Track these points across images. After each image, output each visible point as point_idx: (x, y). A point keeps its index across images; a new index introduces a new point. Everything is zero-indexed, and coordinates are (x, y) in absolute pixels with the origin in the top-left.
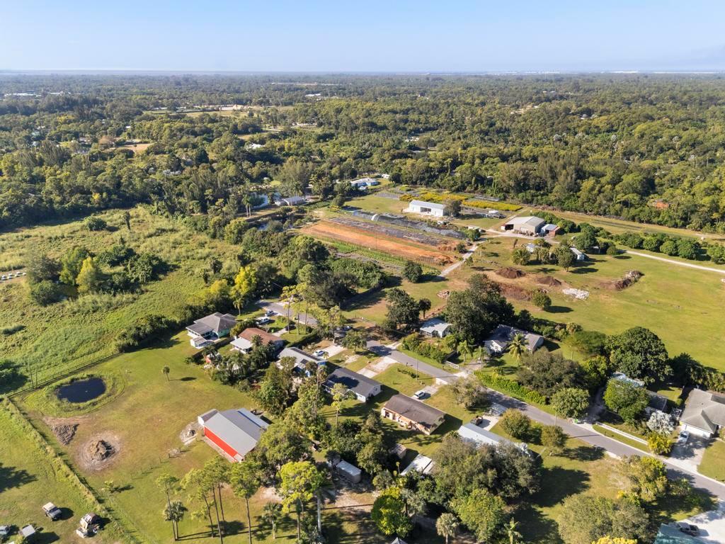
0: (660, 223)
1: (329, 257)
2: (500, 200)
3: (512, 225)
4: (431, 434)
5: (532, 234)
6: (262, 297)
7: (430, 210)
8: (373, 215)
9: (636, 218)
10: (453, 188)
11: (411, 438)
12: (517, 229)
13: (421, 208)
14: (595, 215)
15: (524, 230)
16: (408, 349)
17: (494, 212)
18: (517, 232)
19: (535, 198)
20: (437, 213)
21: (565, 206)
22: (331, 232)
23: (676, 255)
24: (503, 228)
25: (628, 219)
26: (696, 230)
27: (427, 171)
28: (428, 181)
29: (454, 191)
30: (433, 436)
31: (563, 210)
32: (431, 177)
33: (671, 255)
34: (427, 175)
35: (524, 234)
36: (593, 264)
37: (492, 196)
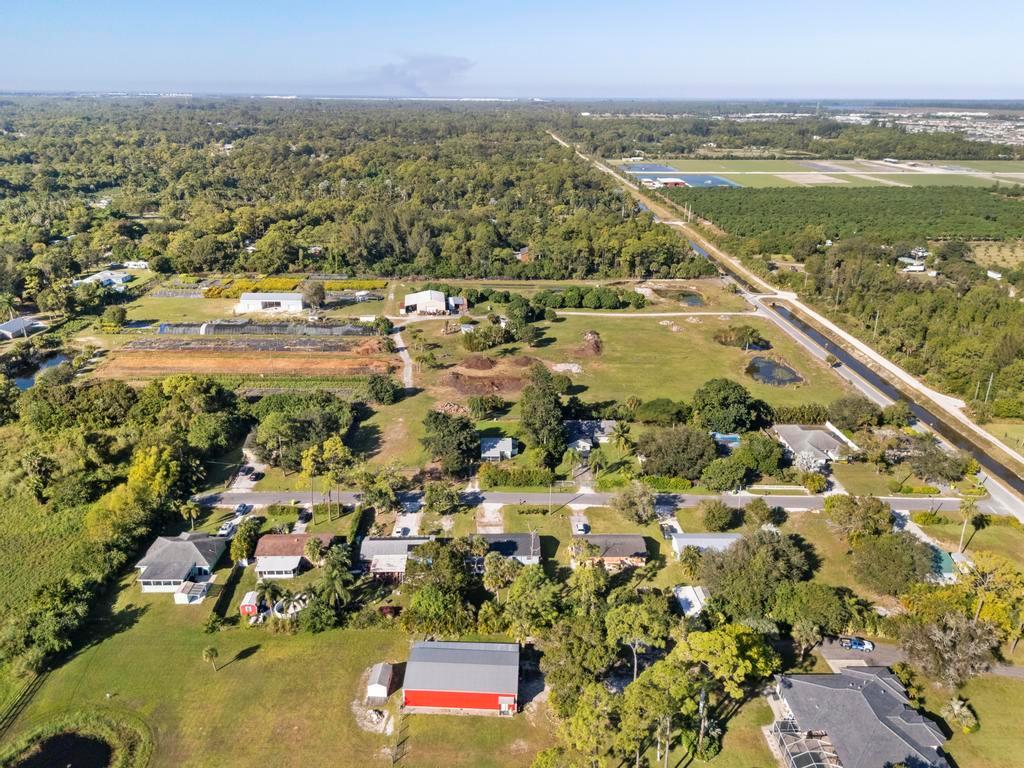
0: (547, 278)
1: (238, 400)
2: (350, 277)
3: (416, 306)
4: (646, 563)
5: (444, 313)
6: (193, 490)
7: (278, 304)
8: (200, 325)
9: (522, 275)
10: (270, 270)
11: (634, 578)
12: (423, 309)
13: (262, 303)
14: (476, 278)
15: (432, 309)
16: (496, 484)
17: (363, 293)
18: (423, 313)
19: (397, 268)
20: (292, 306)
21: (438, 272)
22: (155, 365)
23: (600, 307)
24: (403, 311)
25: (513, 278)
26: (583, 279)
27: (218, 249)
28: (224, 264)
29: (272, 273)
30: (650, 565)
31: (437, 278)
32: (226, 256)
33: (596, 308)
34: (220, 255)
35: (434, 314)
36: (544, 333)
37: (333, 272)
